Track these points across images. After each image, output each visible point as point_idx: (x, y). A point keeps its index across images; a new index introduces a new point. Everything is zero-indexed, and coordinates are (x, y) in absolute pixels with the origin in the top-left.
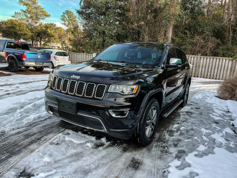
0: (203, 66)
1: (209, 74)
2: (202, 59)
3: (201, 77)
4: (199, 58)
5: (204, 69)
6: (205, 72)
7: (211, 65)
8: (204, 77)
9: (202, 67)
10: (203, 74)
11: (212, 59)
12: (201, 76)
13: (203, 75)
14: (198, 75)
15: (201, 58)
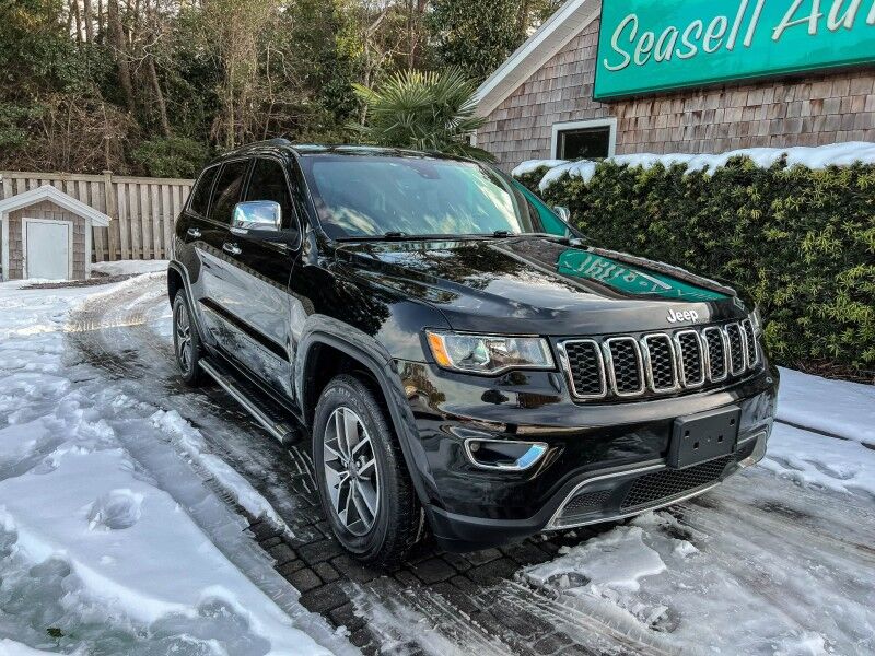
0: (129, 214)
1: (157, 242)
2: (121, 188)
3: (131, 258)
4: (109, 185)
5: (134, 226)
6: (141, 238)
7: (156, 209)
8: (142, 257)
9: (129, 220)
10: (136, 244)
11: (155, 189)
12: (129, 252)
13: (138, 249)
14: (118, 252)
15: (115, 184)
